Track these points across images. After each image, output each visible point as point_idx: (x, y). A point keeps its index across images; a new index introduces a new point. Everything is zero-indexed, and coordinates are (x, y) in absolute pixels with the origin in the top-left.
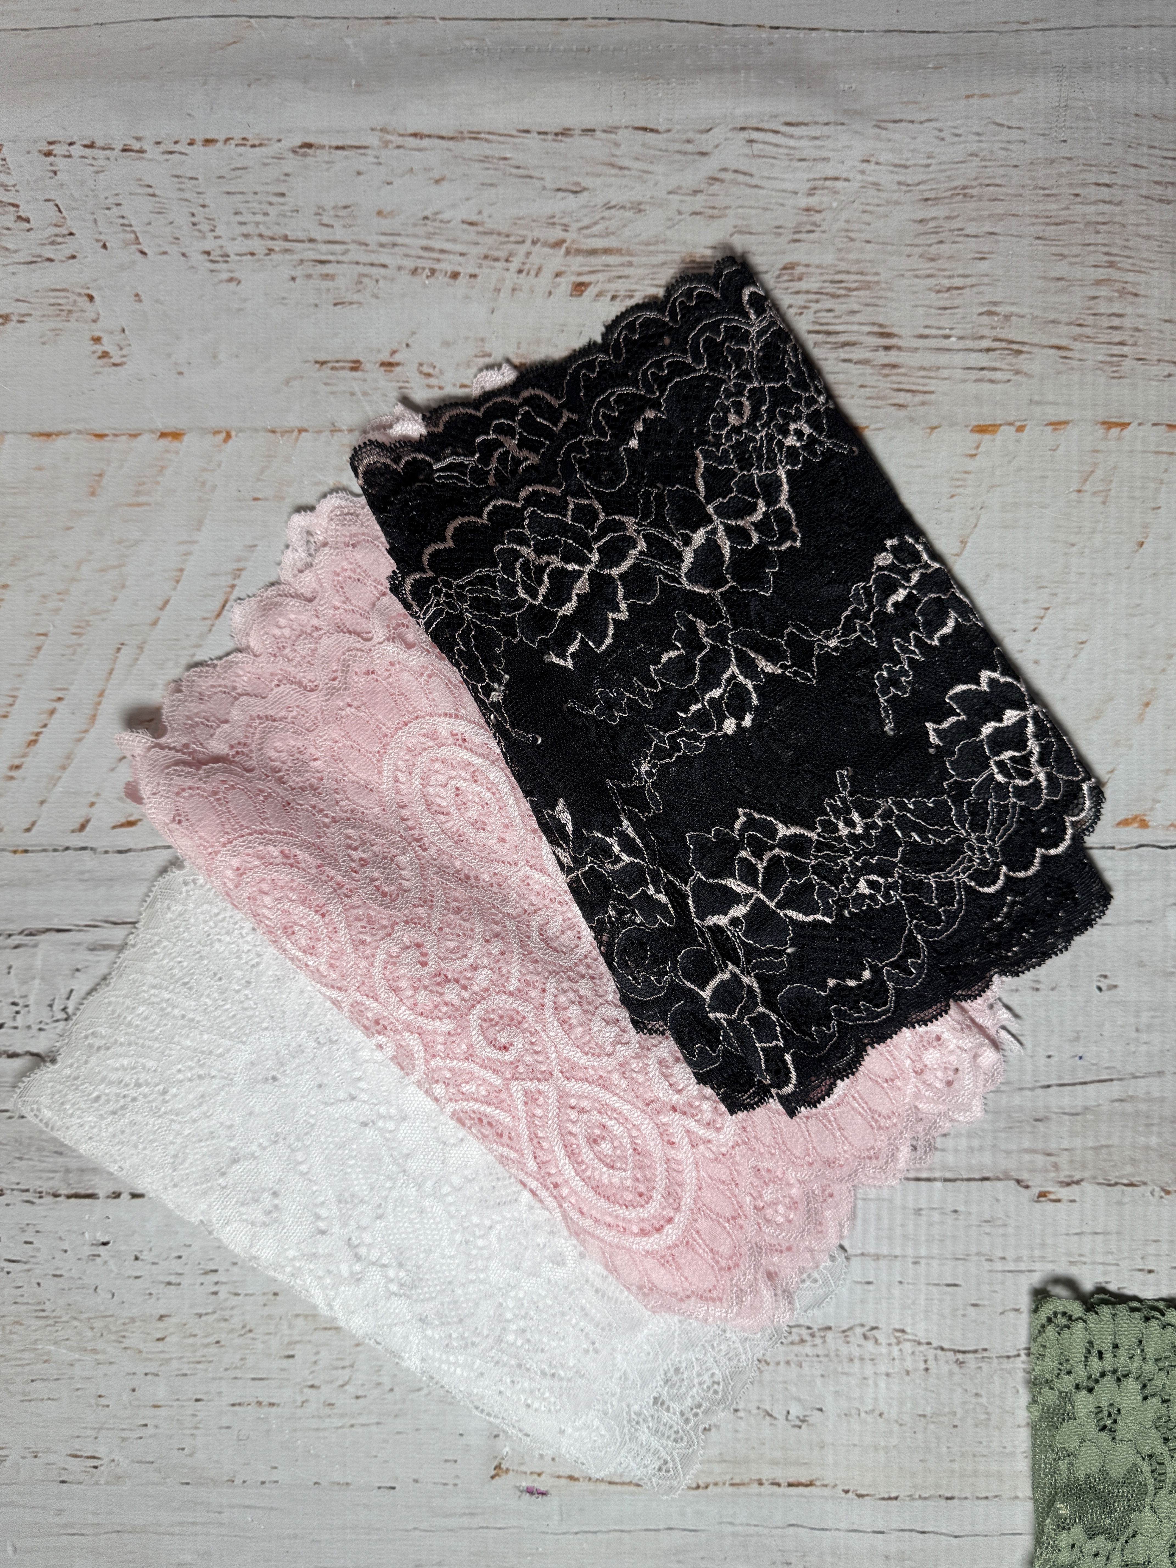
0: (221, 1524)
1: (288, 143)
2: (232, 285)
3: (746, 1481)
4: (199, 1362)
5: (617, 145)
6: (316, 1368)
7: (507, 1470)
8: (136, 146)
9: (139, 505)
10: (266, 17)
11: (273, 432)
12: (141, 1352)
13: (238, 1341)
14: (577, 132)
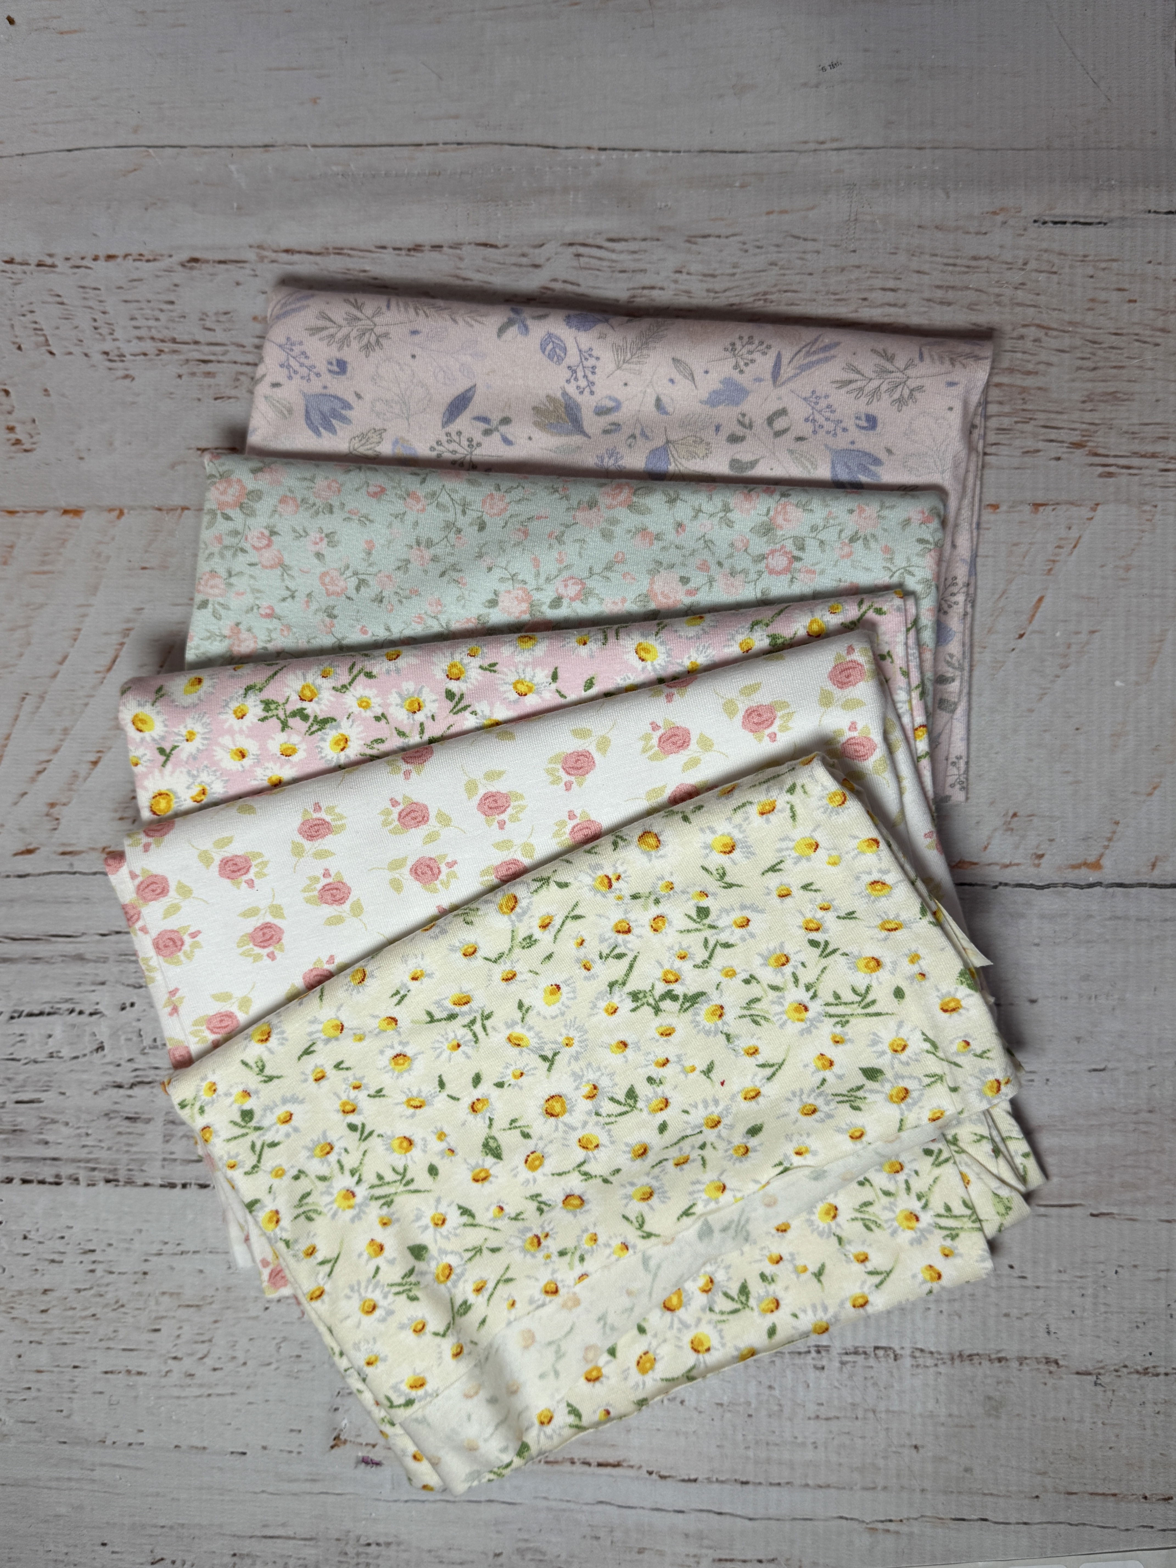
0: (93, 1481)
1: (175, 259)
2: (127, 382)
3: (560, 1459)
4: (77, 1333)
5: (461, 259)
6: (178, 1341)
7: (345, 1442)
8: (49, 261)
9: (44, 573)
10: (162, 147)
11: (160, 509)
12: (26, 1322)
13: (112, 1315)
14: (427, 248)
